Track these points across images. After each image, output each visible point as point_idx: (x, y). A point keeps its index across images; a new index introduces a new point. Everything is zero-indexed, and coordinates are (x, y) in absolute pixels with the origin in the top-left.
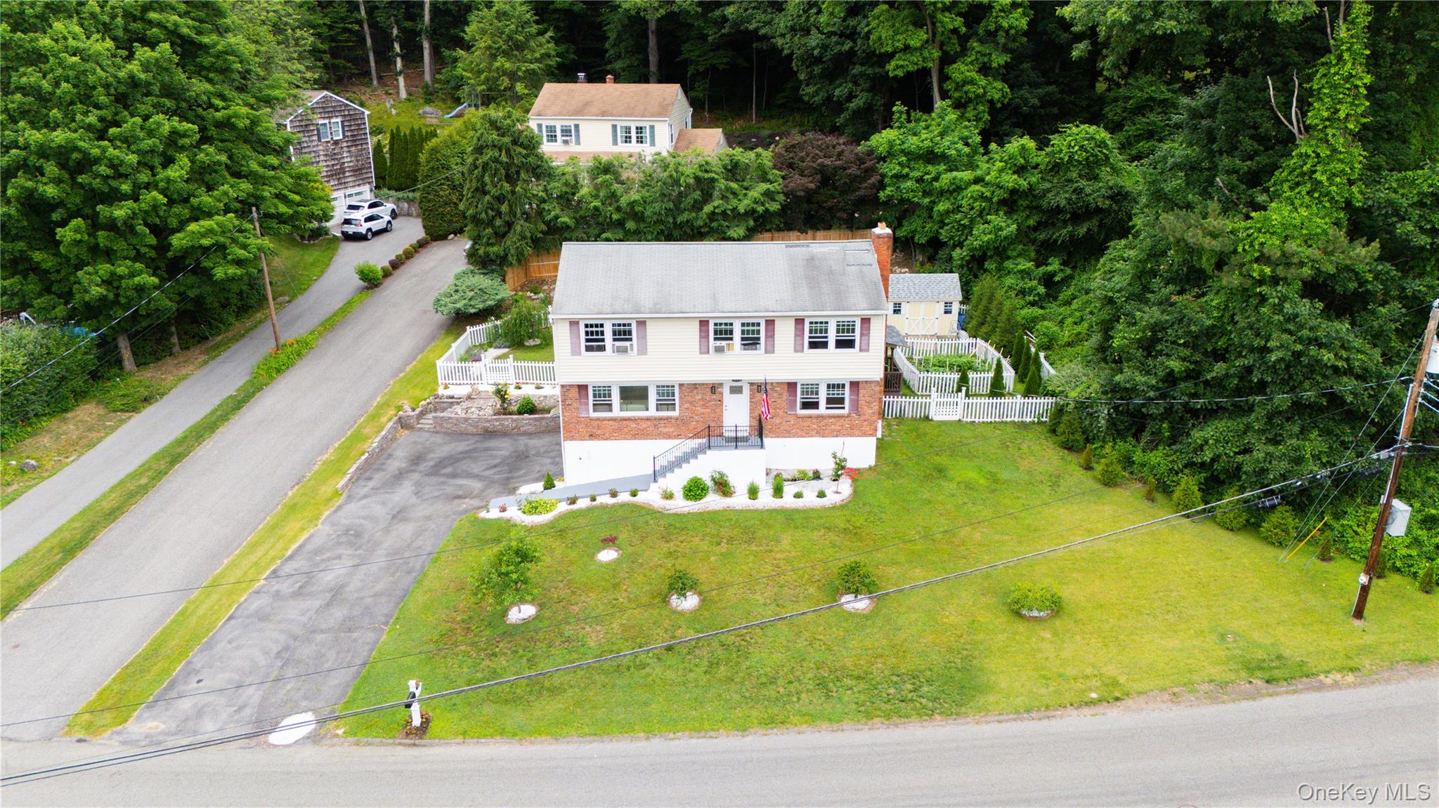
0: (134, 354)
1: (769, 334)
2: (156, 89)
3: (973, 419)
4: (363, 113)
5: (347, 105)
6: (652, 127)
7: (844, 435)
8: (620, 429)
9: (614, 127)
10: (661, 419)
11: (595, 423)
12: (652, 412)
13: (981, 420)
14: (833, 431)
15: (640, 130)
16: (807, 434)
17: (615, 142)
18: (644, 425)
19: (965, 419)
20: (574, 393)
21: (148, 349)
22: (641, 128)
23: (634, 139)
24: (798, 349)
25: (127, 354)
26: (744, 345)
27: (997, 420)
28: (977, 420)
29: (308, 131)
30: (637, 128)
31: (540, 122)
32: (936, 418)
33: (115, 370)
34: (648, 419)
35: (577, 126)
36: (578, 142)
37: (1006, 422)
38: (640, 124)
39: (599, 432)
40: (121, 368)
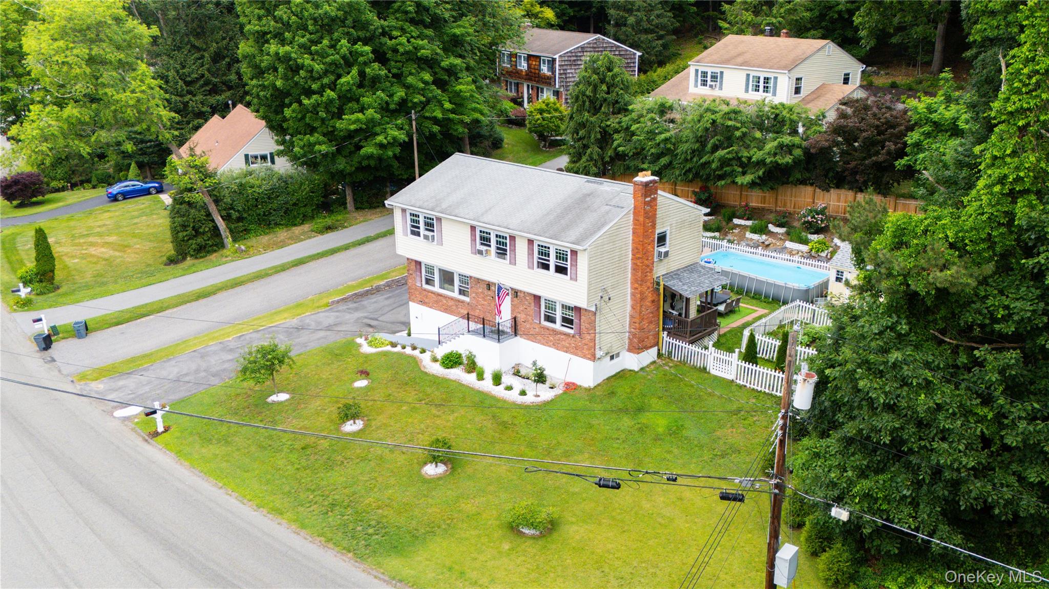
0: (355, 200)
1: (512, 248)
2: (349, 22)
3: (745, 383)
4: (635, 54)
5: (619, 47)
6: (776, 78)
7: (572, 353)
8: (437, 302)
9: (748, 75)
10: (459, 301)
11: (425, 293)
12: (456, 294)
13: (752, 386)
14: (564, 346)
15: (767, 80)
16: (546, 343)
17: (747, 91)
18: (451, 303)
19: (738, 381)
20: (413, 266)
21: (365, 199)
22: (768, 79)
23: (761, 88)
24: (531, 267)
25: (349, 199)
26: (498, 253)
27: (767, 391)
28: (748, 385)
29: (575, 65)
30: (765, 78)
31: (697, 68)
32: (713, 372)
33: (342, 208)
34: (452, 299)
35: (722, 73)
36: (721, 88)
37: (772, 394)
38: (767, 75)
39: (426, 301)
40: (345, 208)
